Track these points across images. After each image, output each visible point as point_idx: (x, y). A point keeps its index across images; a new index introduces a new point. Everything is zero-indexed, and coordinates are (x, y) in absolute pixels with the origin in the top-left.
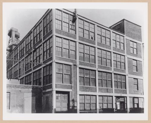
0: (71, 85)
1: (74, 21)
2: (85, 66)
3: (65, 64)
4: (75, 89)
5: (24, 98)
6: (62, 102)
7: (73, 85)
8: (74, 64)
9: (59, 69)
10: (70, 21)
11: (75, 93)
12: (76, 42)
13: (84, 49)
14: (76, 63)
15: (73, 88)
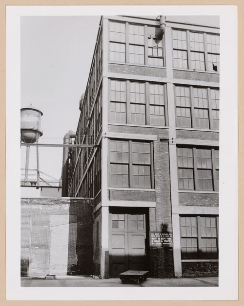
0: (153, 190)
1: (159, 37)
2: (197, 138)
3: (134, 140)
4: (166, 201)
5: (49, 227)
6: (130, 234)
7: (158, 190)
8: (161, 137)
9: (120, 154)
10: (149, 38)
11: (167, 211)
12: (166, 83)
13: (190, 97)
14: (167, 134)
15: (158, 199)
